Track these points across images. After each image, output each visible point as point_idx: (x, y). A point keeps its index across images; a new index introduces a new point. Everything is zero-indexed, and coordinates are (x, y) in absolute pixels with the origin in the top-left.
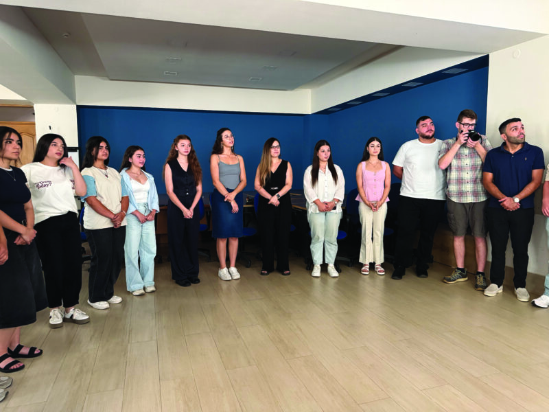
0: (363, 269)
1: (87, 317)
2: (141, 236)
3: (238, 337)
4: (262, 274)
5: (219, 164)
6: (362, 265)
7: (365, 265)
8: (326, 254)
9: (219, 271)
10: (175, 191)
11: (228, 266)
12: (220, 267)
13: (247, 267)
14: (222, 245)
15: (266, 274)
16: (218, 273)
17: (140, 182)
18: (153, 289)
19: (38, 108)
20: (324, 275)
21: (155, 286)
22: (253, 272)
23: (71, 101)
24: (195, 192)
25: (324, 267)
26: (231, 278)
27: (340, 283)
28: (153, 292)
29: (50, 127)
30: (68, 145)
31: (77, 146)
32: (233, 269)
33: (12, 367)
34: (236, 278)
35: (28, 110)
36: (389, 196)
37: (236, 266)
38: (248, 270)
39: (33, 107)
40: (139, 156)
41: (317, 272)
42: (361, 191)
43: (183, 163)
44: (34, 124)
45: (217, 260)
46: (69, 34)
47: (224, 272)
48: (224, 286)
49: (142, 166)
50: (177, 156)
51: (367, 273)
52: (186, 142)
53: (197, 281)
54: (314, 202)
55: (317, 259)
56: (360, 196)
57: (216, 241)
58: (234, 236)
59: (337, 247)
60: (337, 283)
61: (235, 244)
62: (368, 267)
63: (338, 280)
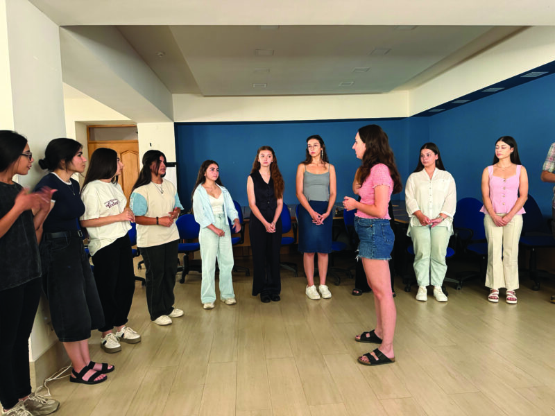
0: (491, 295)
1: (138, 337)
2: (219, 248)
3: (324, 367)
4: (354, 294)
5: (304, 174)
6: (489, 291)
7: (493, 291)
8: (433, 274)
9: (307, 289)
10: (258, 204)
11: (317, 284)
12: (307, 284)
13: (336, 285)
14: (308, 260)
15: (358, 295)
16: (305, 291)
17: (214, 196)
18: (233, 301)
19: (141, 127)
20: (431, 299)
21: (236, 298)
22: (344, 291)
23: (168, 119)
24: (276, 206)
25: (430, 289)
26: (319, 297)
27: (448, 309)
28: (233, 304)
29: (151, 144)
30: (168, 161)
31: (175, 161)
32: (323, 288)
33: (96, 379)
34: (326, 297)
35: (132, 129)
36: (526, 206)
37: (326, 284)
38: (337, 288)
39: (136, 127)
40: (213, 169)
41: (422, 295)
42: (487, 201)
43: (265, 175)
44: (137, 142)
45: (305, 275)
46: (164, 53)
47: (311, 291)
48: (312, 305)
49: (215, 179)
50: (259, 168)
51: (497, 301)
52: (267, 153)
53: (277, 298)
54: (414, 214)
55: (423, 280)
56: (485, 207)
57: (303, 256)
58: (323, 252)
59: (446, 268)
60: (445, 309)
61: (324, 261)
62: (498, 293)
63: (447, 306)
